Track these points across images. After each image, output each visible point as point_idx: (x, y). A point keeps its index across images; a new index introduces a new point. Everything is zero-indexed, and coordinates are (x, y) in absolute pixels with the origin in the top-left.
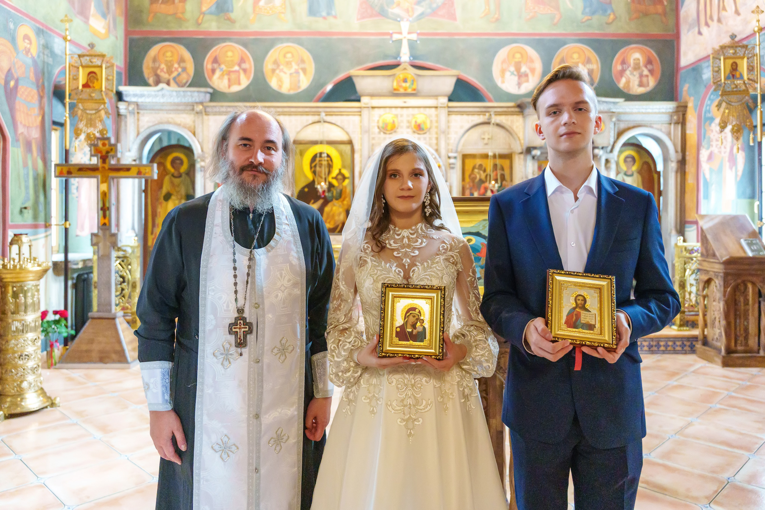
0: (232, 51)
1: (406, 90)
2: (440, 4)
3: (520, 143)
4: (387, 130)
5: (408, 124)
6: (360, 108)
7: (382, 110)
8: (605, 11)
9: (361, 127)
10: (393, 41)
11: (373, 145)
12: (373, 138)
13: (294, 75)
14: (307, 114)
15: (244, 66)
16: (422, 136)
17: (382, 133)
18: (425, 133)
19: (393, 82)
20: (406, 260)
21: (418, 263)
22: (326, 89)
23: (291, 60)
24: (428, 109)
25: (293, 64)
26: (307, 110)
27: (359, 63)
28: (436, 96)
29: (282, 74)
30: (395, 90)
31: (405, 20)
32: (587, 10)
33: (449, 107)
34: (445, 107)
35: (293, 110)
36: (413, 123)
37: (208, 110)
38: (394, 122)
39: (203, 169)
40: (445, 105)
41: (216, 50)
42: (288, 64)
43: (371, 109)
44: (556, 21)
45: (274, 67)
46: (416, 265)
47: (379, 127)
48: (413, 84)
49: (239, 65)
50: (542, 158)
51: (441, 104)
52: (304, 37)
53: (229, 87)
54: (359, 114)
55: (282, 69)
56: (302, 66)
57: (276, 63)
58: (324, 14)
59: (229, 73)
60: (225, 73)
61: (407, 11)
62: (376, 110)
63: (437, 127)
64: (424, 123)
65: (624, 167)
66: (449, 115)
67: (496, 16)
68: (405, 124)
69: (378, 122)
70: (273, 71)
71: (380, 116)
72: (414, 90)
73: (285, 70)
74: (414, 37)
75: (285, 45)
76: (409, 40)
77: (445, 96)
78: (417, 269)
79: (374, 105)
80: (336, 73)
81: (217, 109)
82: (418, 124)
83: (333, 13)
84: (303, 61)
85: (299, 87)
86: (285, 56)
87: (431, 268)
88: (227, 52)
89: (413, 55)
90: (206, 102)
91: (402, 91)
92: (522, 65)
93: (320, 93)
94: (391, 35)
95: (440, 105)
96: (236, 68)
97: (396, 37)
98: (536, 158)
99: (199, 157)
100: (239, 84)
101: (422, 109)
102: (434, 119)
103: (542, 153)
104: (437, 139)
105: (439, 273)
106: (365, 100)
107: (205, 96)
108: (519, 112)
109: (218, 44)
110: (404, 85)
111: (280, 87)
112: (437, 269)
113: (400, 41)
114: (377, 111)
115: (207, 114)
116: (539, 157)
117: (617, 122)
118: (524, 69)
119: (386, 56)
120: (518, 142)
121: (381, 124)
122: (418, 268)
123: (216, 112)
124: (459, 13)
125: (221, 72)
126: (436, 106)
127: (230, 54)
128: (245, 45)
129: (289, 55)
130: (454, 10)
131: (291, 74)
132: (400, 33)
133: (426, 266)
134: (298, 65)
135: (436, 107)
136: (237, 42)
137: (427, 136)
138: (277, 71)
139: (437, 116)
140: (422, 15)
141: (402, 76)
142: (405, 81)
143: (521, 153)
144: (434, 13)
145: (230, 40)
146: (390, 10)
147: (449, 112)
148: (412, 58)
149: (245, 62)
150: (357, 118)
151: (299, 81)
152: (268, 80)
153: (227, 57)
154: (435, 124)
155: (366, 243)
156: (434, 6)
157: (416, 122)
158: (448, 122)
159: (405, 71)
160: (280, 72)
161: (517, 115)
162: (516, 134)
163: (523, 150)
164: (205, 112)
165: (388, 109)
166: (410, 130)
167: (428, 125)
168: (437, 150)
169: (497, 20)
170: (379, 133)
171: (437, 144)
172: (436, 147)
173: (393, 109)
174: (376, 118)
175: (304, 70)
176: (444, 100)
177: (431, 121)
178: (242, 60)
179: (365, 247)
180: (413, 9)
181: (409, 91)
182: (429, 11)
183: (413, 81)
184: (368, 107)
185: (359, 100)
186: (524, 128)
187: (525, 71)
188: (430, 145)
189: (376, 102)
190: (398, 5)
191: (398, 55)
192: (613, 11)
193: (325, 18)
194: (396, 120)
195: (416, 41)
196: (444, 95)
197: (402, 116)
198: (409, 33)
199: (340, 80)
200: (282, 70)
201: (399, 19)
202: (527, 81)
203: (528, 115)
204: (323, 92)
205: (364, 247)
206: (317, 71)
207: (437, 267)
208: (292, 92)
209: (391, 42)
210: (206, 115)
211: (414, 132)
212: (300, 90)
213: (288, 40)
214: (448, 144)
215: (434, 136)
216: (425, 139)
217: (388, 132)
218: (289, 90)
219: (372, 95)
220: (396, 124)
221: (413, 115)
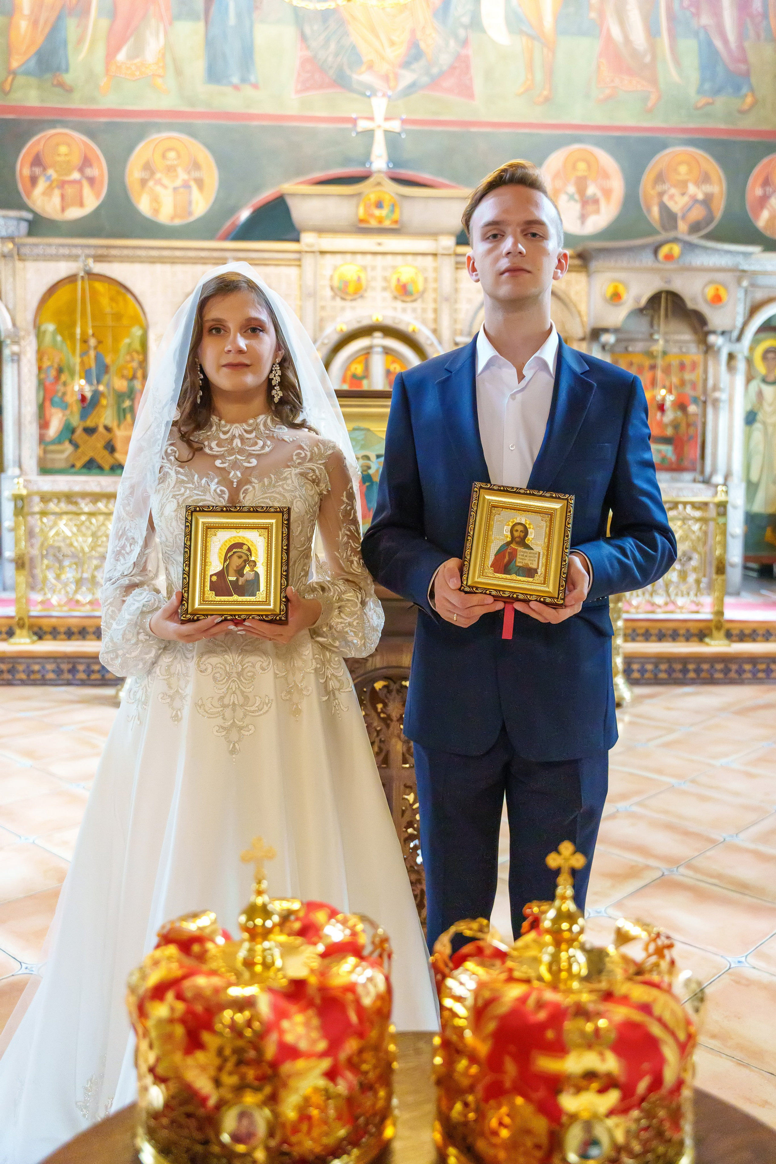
0: (69, 145)
1: (380, 222)
2: (445, 68)
3: (582, 322)
4: (347, 294)
5: (384, 284)
6: (299, 252)
7: (339, 257)
8: (737, 89)
9: (301, 286)
10: (358, 133)
11: (322, 320)
12: (323, 308)
13: (182, 190)
14: (203, 261)
15: (89, 172)
16: (409, 306)
17: (338, 299)
18: (414, 301)
19: (357, 207)
20: (235, 474)
21: (253, 480)
22: (238, 218)
23: (175, 162)
24: (420, 258)
25: (180, 170)
26: (203, 254)
27: (299, 171)
28: (434, 234)
29: (158, 189)
30: (361, 221)
31: (380, 94)
32: (707, 86)
33: (457, 255)
34: (450, 255)
35: (178, 253)
36: (394, 283)
37: (25, 250)
38: (359, 279)
39: (16, 358)
40: (451, 252)
41: (39, 141)
42: (171, 170)
43: (318, 254)
44: (650, 104)
45: (145, 175)
46: (250, 482)
47: (332, 288)
48: (393, 211)
49: (81, 170)
50: (619, 348)
51: (445, 249)
52: (199, 122)
53: (63, 210)
54: (298, 263)
55: (160, 180)
56: (196, 174)
57: (148, 167)
58: (235, 80)
59: (62, 184)
60: (55, 184)
61: (386, 78)
62: (328, 257)
63: (435, 290)
64: (413, 282)
65: (761, 368)
66: (457, 268)
67: (545, 93)
68: (379, 284)
69: (331, 278)
70: (143, 182)
71: (335, 268)
72: (396, 222)
73: (165, 181)
74: (396, 126)
75: (164, 135)
76: (386, 132)
78: (251, 488)
79: (325, 248)
80: (257, 189)
81: (40, 250)
82: (401, 284)
83: (252, 78)
84: (197, 166)
85: (190, 213)
86: (164, 156)
87: (274, 486)
88: (58, 145)
89: (394, 160)
90: (19, 237)
91: (374, 223)
92: (589, 182)
93: (228, 224)
94: (354, 121)
95: (441, 251)
96: (76, 175)
97: (363, 125)
98: (607, 348)
99: (8, 336)
100: (82, 204)
101: (409, 258)
102: (431, 275)
103: (618, 341)
104: (435, 311)
105: (287, 495)
106: (308, 239)
107: (18, 224)
108: (581, 266)
109: (42, 130)
110: (377, 212)
111: (156, 211)
112: (284, 489)
113: (370, 134)
114: (328, 261)
115: (22, 258)
116: (613, 346)
117: (750, 289)
118: (592, 190)
119: (347, 161)
120: (578, 320)
121: (336, 283)
122: (254, 487)
123: (38, 255)
124: (478, 85)
125: (48, 183)
126: (434, 252)
127: (63, 149)
128: (91, 133)
129: (172, 155)
130: (471, 79)
131: (175, 189)
132: (371, 119)
133: (266, 483)
134: (189, 173)
135: (435, 255)
136: (78, 127)
137: (418, 305)
138: (151, 183)
139: (436, 270)
140: (412, 87)
141: (373, 197)
142: (379, 205)
143: (583, 339)
144: (435, 83)
145: (64, 124)
146: (355, 77)
147: (457, 263)
148: (391, 166)
149: (91, 165)
150: (292, 272)
151: (190, 203)
152: (134, 199)
153: (59, 155)
154: (432, 285)
155: (171, 445)
156: (435, 70)
157: (398, 280)
158: (456, 281)
159: (379, 188)
160: (155, 184)
161: (578, 271)
162: (575, 306)
163: (585, 332)
164: (18, 254)
165: (349, 257)
166: (388, 295)
167: (420, 286)
168: (435, 331)
169: (547, 99)
170: (334, 298)
171: (436, 320)
172: (433, 326)
173: (359, 257)
174: (328, 272)
175: (200, 183)
176: (448, 242)
177: (426, 280)
178: (86, 162)
179: (169, 451)
180: (396, 75)
181: (387, 224)
182: (425, 80)
183: (394, 206)
184: (313, 252)
185: (297, 240)
186: (589, 294)
187: (595, 195)
188: (424, 322)
189: (328, 242)
190: (370, 67)
191: (367, 157)
192: (752, 90)
193: (236, 88)
194: (363, 276)
195: (399, 134)
196: (449, 233)
197: (374, 268)
198: (387, 119)
199: (264, 202)
200: (159, 182)
201: (368, 93)
202: (597, 211)
203: (595, 272)
204: (233, 223)
205: (166, 452)
206: (224, 184)
207: (285, 486)
208: (177, 222)
209: (354, 134)
210: (20, 260)
211: (395, 298)
212: (192, 219)
213: (170, 127)
214: (455, 321)
215: (431, 306)
216: (414, 310)
217: (349, 298)
218: (172, 218)
219: (320, 230)
220: (364, 282)
221: (394, 268)
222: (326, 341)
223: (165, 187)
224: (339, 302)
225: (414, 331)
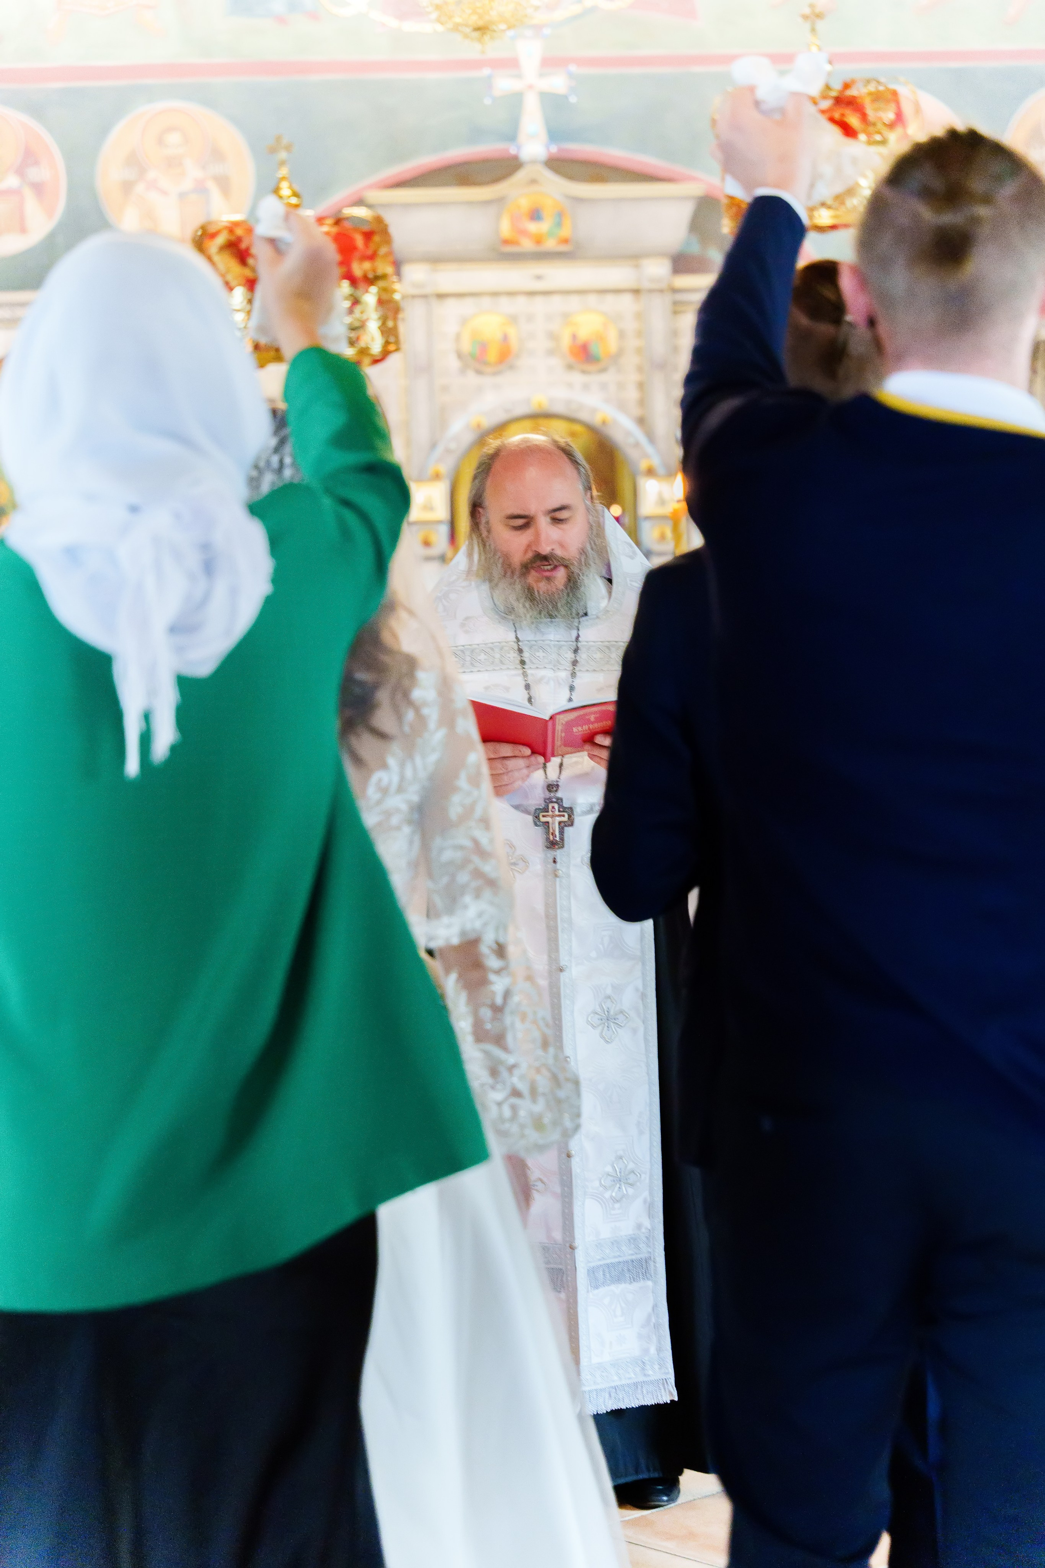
1: (539, 242)
4: (486, 363)
5: (550, 345)
7: (469, 302)
10: (495, 101)
11: (443, 409)
12: (445, 389)
13: (193, 195)
15: (34, 174)
16: (596, 379)
17: (471, 373)
18: (603, 370)
19: (499, 219)
23: (181, 151)
24: (610, 298)
25: (188, 163)
28: (634, 257)
29: (153, 195)
30: (506, 242)
31: (530, 32)
34: (661, 291)
36: (566, 342)
38: (505, 338)
40: (664, 285)
42: (173, 163)
45: (129, 174)
47: (460, 356)
48: (559, 224)
49: (20, 172)
51: (653, 280)
52: (218, 80)
55: (155, 181)
57: (134, 161)
58: (279, 7)
62: (451, 303)
63: (639, 351)
64: (601, 338)
66: (675, 313)
68: (541, 344)
69: (458, 338)
70: (127, 187)
71: (464, 321)
72: (566, 241)
73: (164, 183)
74: (558, 83)
77: (660, 254)
79: (444, 288)
82: (579, 343)
83: (308, 4)
84: (217, 155)
86: (160, 142)
89: (555, 133)
91: (527, 245)
95: (646, 285)
96: (12, 181)
97: (502, 86)
100: (23, 230)
101: (592, 299)
102: (631, 325)
104: (641, 386)
106: (416, 273)
110: (533, 227)
113: (515, 101)
114: (452, 310)
119: (476, 134)
121: (466, 346)
126: (635, 287)
129: (174, 138)
131: (182, 196)
132: (517, 71)
134: (204, 167)
135: (636, 292)
137: (609, 377)
138: (140, 188)
139: (639, 316)
141: (525, 203)
142: (535, 215)
147: (675, 303)
149: (36, 163)
151: (208, 217)
154: (633, 342)
157: (574, 337)
159: (536, 186)
160: (148, 189)
165: (486, 301)
166: (556, 362)
167: (613, 345)
168: (641, 421)
170: (463, 371)
171: (642, 402)
172: (637, 412)
173: (504, 301)
174: (452, 329)
175: (224, 184)
176: (659, 269)
177: (622, 335)
178: (29, 157)
181: (550, 244)
183: (560, 215)
184: (425, 297)
188: (621, 406)
189: (449, 279)
191: (513, 132)
193: (281, 20)
194: (512, 332)
196: (658, 255)
197: (530, 318)
200: (153, 185)
211: (570, 367)
213: (169, 92)
215: (633, 377)
216: (604, 387)
217: (489, 370)
219: (435, 260)
220: (514, 342)
221: (566, 317)
222: (453, 446)
223: (165, 193)
224: (472, 378)
225: (604, 423)
